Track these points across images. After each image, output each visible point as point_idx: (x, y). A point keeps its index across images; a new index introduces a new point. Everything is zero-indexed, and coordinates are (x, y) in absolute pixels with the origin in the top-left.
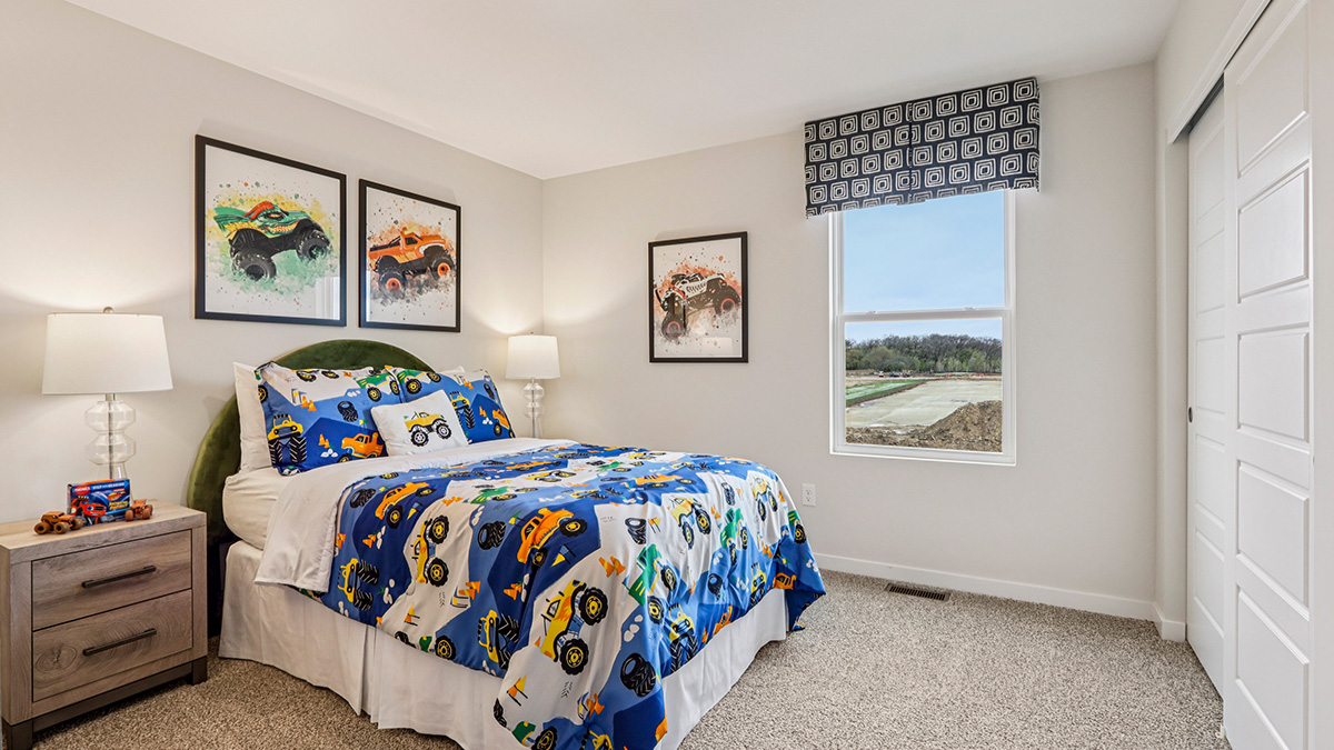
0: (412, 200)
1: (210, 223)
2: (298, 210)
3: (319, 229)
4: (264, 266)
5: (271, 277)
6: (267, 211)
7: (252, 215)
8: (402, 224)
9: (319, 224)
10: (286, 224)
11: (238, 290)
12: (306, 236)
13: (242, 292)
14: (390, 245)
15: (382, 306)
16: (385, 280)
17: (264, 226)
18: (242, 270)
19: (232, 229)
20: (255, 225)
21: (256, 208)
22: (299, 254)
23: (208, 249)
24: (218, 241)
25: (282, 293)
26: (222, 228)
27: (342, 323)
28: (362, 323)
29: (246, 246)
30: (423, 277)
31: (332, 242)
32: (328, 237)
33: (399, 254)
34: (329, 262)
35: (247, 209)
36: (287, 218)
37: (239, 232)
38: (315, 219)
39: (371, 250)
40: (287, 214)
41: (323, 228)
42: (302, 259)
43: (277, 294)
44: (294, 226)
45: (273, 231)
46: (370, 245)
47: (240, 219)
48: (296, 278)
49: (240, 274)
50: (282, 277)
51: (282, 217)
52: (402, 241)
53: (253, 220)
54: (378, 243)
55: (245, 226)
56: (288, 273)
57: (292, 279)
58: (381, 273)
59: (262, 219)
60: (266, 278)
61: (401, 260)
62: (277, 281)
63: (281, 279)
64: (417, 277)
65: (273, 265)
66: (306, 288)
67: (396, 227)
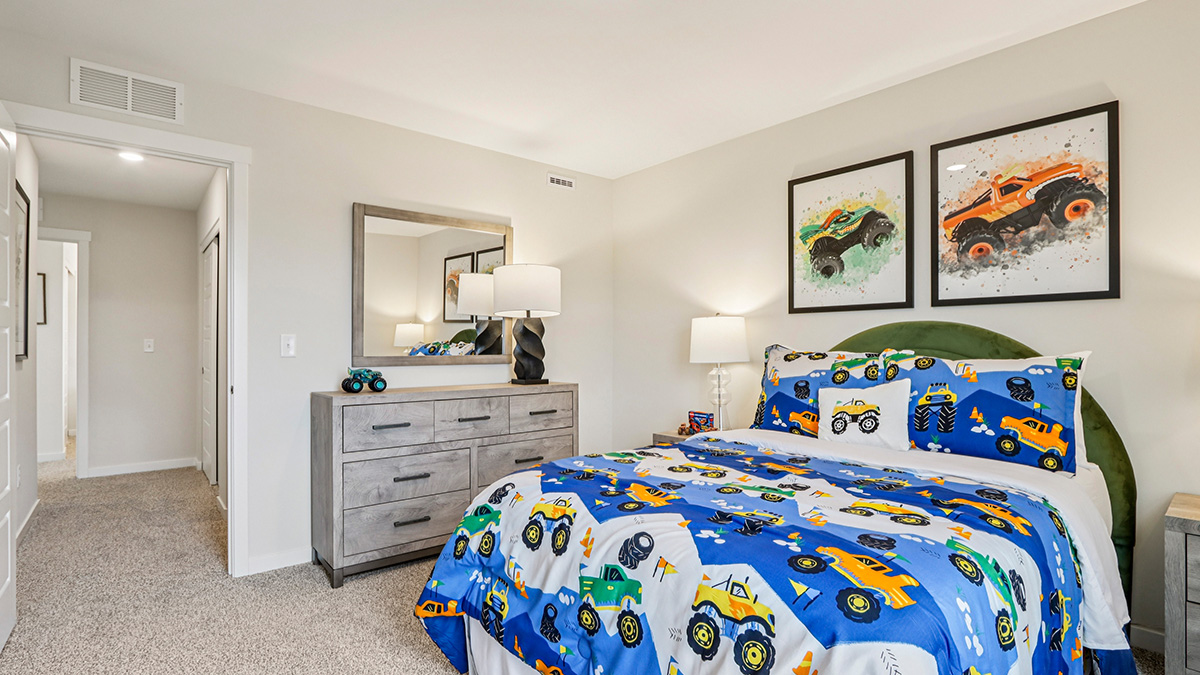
0: (1012, 135)
1: (797, 241)
2: (862, 206)
3: (884, 216)
4: (834, 264)
5: (841, 272)
6: (839, 218)
7: (826, 226)
8: (992, 172)
9: (884, 211)
10: (852, 223)
11: (815, 288)
12: (871, 228)
13: (818, 290)
14: (975, 204)
15: (963, 280)
16: (966, 249)
17: (835, 232)
18: (819, 272)
19: (811, 241)
20: (827, 233)
21: (829, 218)
22: (864, 246)
23: (796, 261)
24: (803, 251)
25: (849, 285)
26: (805, 243)
27: (909, 303)
28: (936, 302)
29: (822, 252)
30: (1033, 230)
31: (897, 226)
32: (893, 221)
33: (990, 211)
34: (894, 246)
35: (822, 222)
36: (853, 217)
37: (816, 242)
38: (878, 209)
39: (946, 218)
40: (853, 213)
41: (887, 215)
42: (867, 250)
43: (844, 287)
44: (860, 222)
45: (842, 232)
46: (943, 213)
47: (817, 231)
48: (862, 269)
49: (817, 275)
50: (849, 271)
51: (849, 218)
52: (995, 195)
53: (826, 229)
54: (955, 208)
55: (821, 235)
56: (854, 266)
57: (858, 270)
58: (960, 240)
59: (833, 225)
60: (836, 274)
61: (990, 218)
62: (845, 275)
63: (849, 272)
64: (1023, 233)
65: (842, 262)
66: (871, 276)
67: (985, 179)
